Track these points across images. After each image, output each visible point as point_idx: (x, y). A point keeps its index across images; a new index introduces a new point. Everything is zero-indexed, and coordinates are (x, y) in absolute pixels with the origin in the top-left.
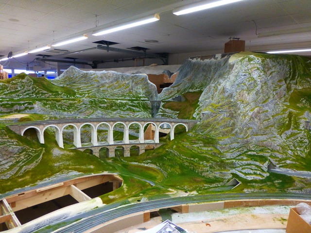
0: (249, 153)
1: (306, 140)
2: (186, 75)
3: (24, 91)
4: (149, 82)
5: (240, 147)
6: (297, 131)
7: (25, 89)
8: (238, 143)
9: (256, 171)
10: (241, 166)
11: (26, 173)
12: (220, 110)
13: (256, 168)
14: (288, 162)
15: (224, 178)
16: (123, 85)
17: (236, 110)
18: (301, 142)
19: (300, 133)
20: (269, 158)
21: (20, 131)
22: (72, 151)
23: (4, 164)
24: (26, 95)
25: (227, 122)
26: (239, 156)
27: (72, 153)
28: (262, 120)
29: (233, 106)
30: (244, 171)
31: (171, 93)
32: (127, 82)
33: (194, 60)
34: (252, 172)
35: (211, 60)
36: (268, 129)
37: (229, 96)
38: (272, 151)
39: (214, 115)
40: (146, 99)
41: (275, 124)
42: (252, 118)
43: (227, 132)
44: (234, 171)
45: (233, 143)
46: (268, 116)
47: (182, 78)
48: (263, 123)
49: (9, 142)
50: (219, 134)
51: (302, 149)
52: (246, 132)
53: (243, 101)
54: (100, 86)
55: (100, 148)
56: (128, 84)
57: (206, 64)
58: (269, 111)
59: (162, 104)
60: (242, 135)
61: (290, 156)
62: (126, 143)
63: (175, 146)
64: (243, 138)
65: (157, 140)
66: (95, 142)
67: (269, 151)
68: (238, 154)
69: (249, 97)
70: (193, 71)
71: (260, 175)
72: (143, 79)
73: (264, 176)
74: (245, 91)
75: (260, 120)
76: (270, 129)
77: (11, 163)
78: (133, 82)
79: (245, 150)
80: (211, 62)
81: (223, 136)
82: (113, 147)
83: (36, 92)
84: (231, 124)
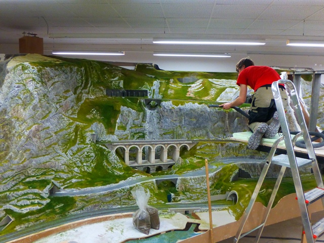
0: (28, 180)
1: (93, 154)
5: (16, 175)
6: (83, 145)
8: (13, 170)
9: (33, 201)
10: (16, 198)
13: (34, 197)
14: (74, 181)
17: (11, 130)
18: (88, 156)
19: (86, 147)
20: (53, 181)
26: (14, 186)
28: (42, 139)
29: (7, 124)
30: (19, 204)
34: (28, 202)
36: (51, 148)
37: (2, 111)
38: (56, 172)
41: (59, 140)
42: (29, 138)
44: (8, 206)
45: (7, 171)
46: (50, 134)
48: (44, 142)
51: (88, 164)
52: (22, 155)
53: (18, 119)
58: (51, 127)
60: (17, 160)
61: (76, 174)
64: (18, 163)
67: (53, 173)
68: (13, 183)
69: (25, 113)
71: (38, 203)
73: (43, 204)
74: (20, 106)
75: (40, 138)
76: (53, 148)
79: (23, 178)
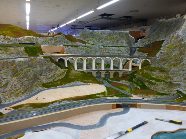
2: (155, 30)
4: (130, 36)
8: (184, 71)
11: (59, 80)
12: (173, 50)
15: (171, 93)
16: (114, 38)
17: (185, 49)
21: (56, 59)
22: (81, 72)
23: (48, 75)
25: (177, 58)
29: (183, 47)
31: (144, 42)
32: (116, 36)
33: (161, 20)
35: (173, 19)
37: (180, 40)
39: (169, 53)
40: (128, 46)
43: (177, 64)
44: (179, 89)
45: (180, 71)
47: (152, 33)
49: (51, 64)
50: (171, 65)
54: (100, 39)
55: (96, 71)
56: (117, 37)
57: (169, 22)
59: (137, 49)
62: (111, 70)
63: (141, 73)
65: (130, 69)
66: (94, 68)
70: (160, 27)
72: (126, 34)
77: (51, 75)
78: (119, 36)
80: (172, 20)
81: (173, 66)
82: (103, 71)
83: (66, 42)
84: (180, 59)
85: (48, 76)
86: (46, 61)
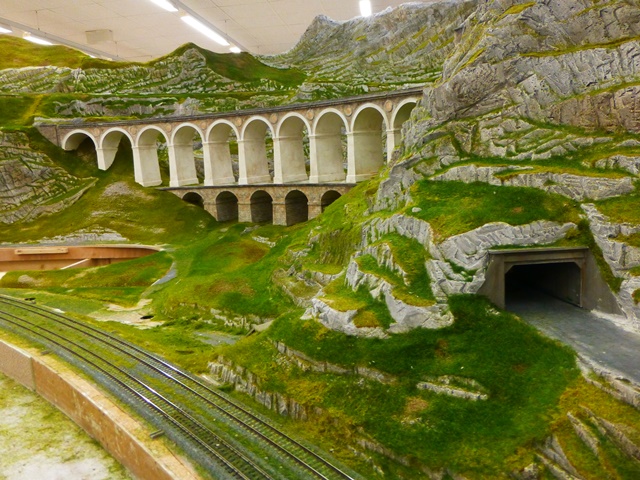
3: (178, 79)
7: (181, 75)
11: (39, 219)
21: (58, 138)
23: (12, 197)
24: (182, 88)
27: (150, 197)
49: (28, 156)
54: (367, 53)
83: (207, 81)
85: (12, 201)
86: (9, 141)
